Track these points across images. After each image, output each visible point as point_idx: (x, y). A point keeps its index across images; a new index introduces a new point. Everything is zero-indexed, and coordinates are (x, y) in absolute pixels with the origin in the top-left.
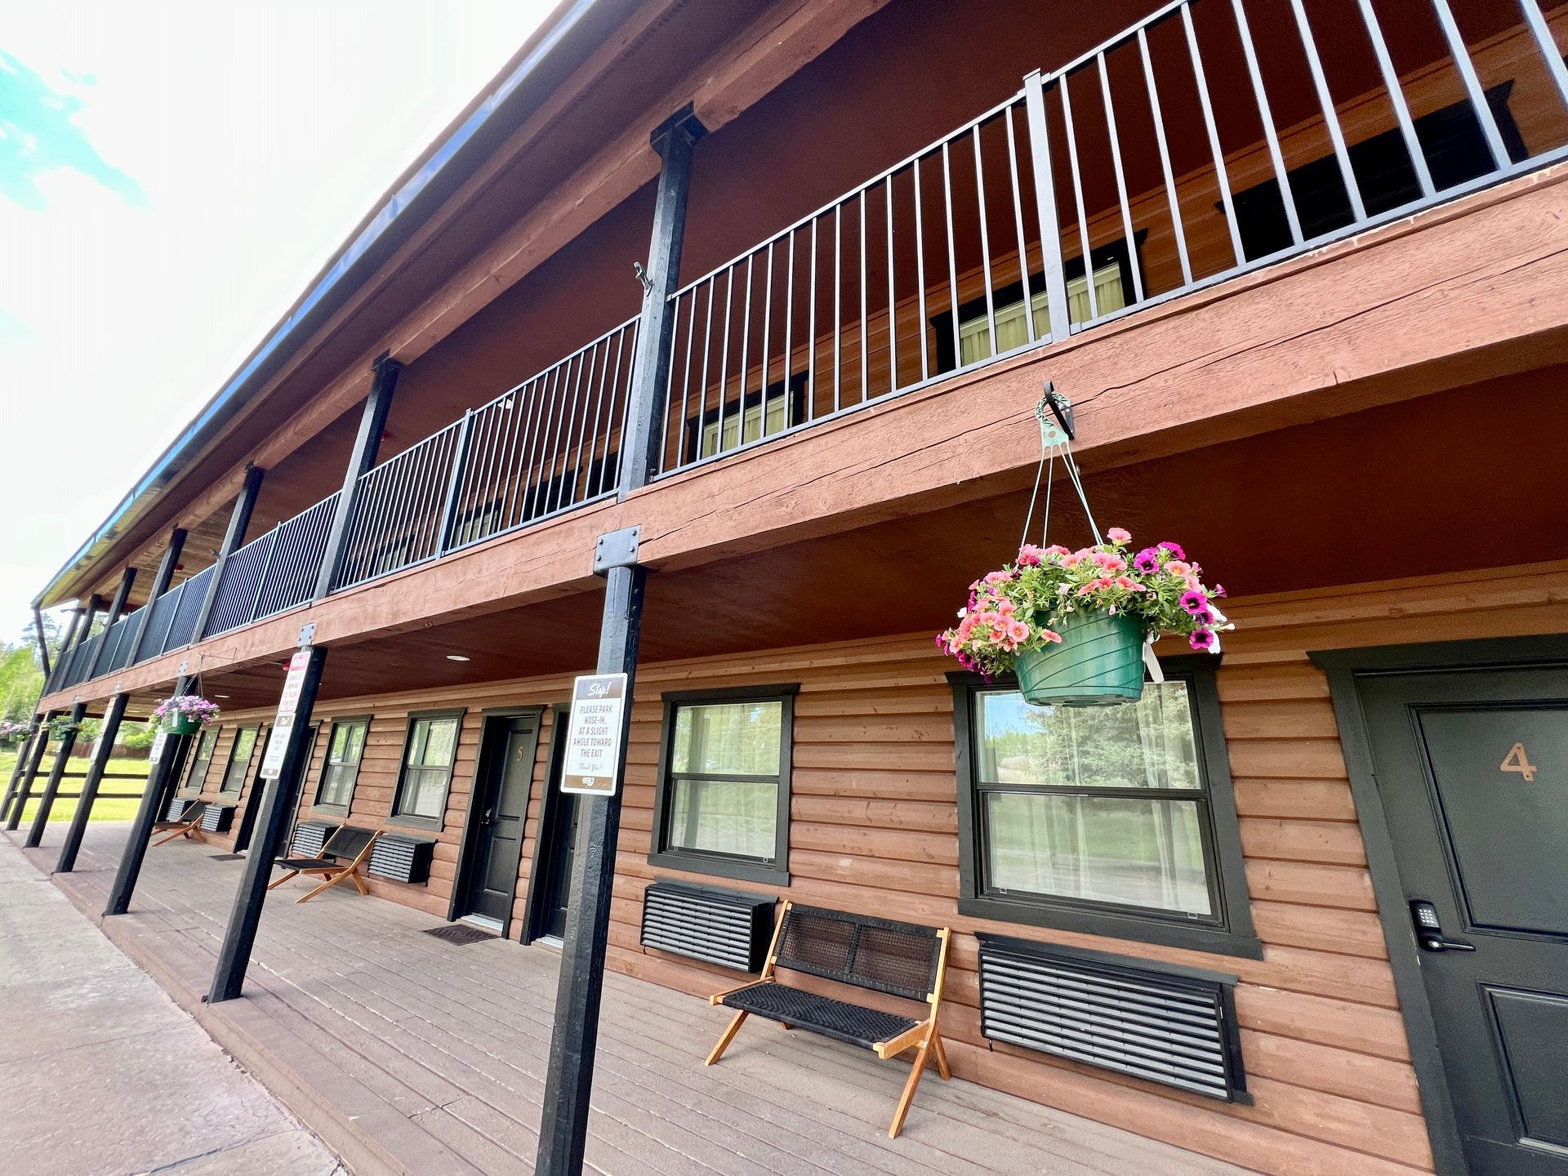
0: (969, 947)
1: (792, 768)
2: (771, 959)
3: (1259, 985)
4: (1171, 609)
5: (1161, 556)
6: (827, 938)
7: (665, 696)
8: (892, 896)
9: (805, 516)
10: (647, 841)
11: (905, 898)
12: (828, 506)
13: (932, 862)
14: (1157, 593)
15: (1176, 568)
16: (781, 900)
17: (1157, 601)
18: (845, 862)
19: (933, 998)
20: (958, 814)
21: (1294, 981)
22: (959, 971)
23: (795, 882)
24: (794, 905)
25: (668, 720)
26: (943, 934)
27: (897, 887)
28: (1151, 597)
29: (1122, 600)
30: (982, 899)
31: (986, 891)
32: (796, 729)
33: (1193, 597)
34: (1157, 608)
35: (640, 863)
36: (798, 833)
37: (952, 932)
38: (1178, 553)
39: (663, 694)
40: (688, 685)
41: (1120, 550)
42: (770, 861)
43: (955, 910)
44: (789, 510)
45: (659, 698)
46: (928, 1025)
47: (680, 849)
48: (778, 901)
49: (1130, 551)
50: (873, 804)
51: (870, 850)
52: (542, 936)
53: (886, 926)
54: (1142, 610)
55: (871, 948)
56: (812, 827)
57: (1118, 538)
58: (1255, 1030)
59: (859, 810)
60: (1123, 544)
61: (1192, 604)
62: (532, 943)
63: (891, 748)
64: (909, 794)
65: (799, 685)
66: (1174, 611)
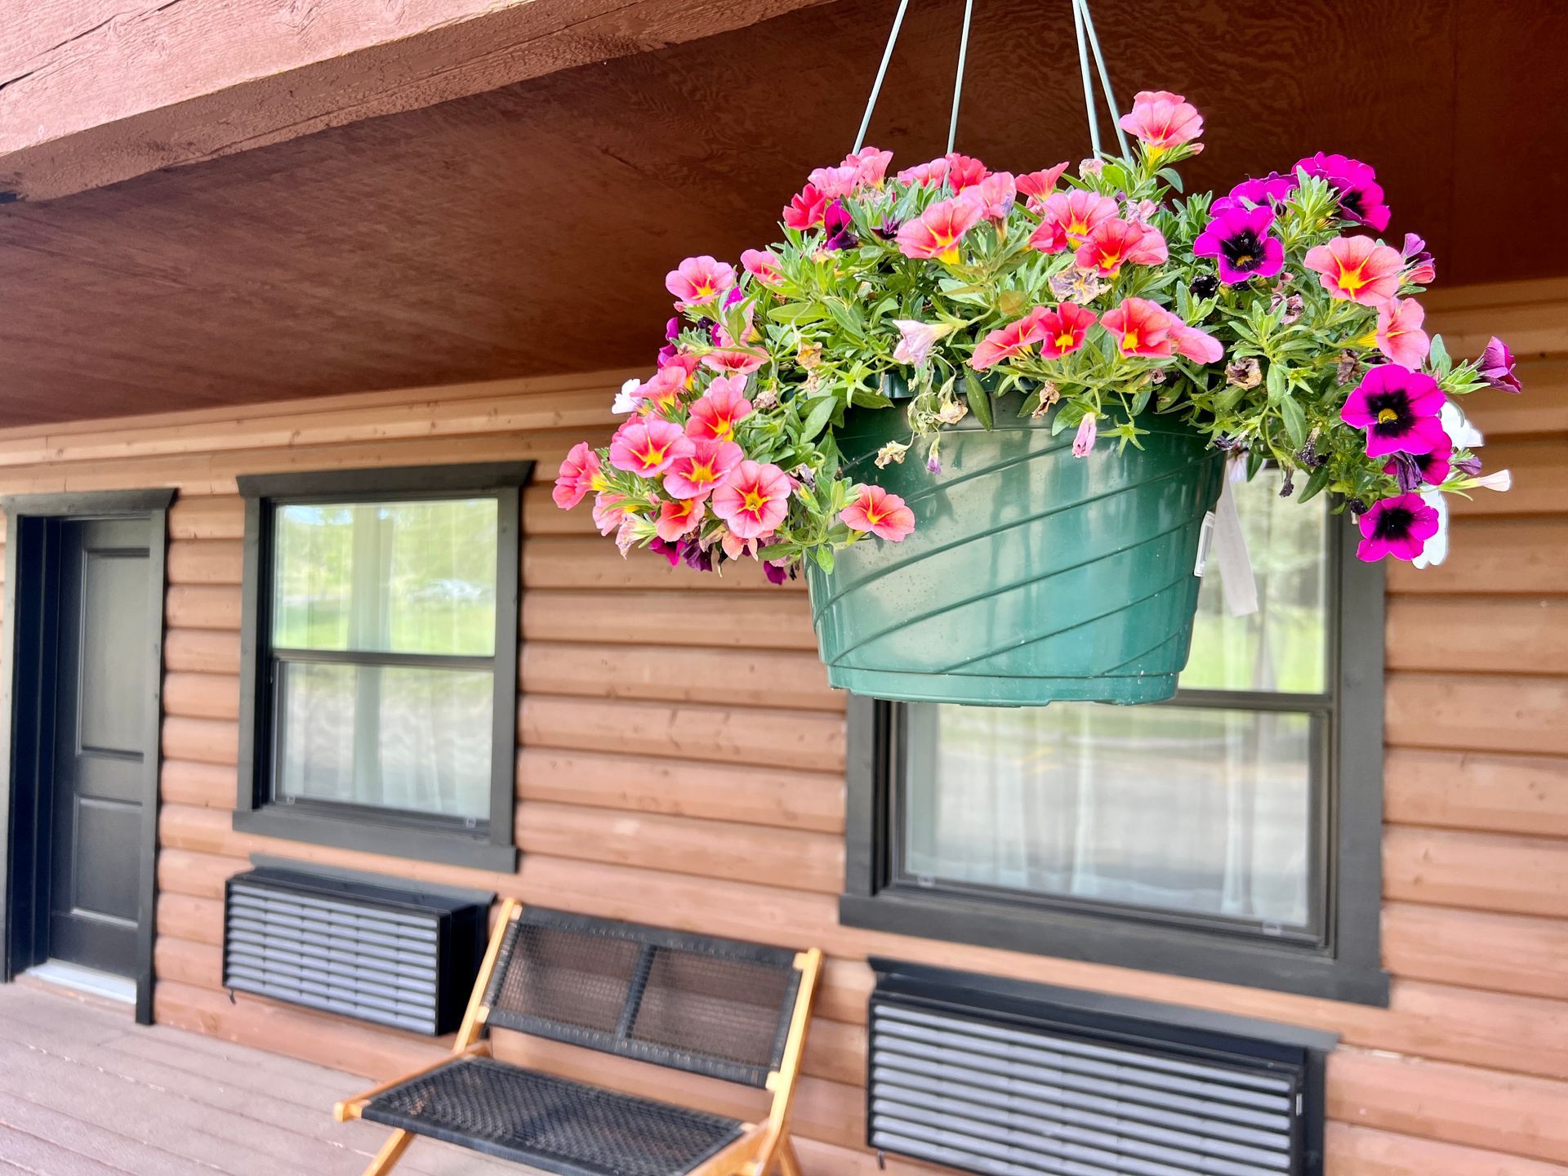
0: (856, 982)
1: (520, 640)
2: (476, 1012)
3: (1372, 1048)
4: (1307, 423)
5: (1299, 213)
6: (588, 967)
7: (247, 484)
8: (716, 891)
9: (339, 38)
10: (230, 784)
11: (737, 894)
12: (398, 10)
13: (789, 826)
14: (1264, 363)
15: (1350, 266)
16: (500, 897)
17: (1260, 393)
18: (627, 827)
19: (780, 1082)
20: (849, 736)
21: (1438, 1042)
22: (836, 1025)
23: (528, 865)
24: (525, 906)
25: (255, 536)
26: (807, 964)
27: (725, 873)
28: (1243, 374)
29: (1130, 389)
30: (886, 897)
31: (895, 880)
32: (528, 561)
33: (1392, 388)
34: (1255, 421)
35: (219, 826)
36: (534, 770)
37: (826, 956)
38: (1364, 201)
39: (243, 481)
40: (293, 460)
41: (1162, 182)
42: (480, 823)
43: (833, 916)
44: (298, 20)
45: (232, 487)
46: (765, 1133)
47: (300, 801)
48: (495, 900)
49: (1194, 185)
50: (684, 715)
51: (676, 804)
52: (40, 960)
53: (700, 943)
54: (1208, 416)
55: (673, 984)
56: (561, 760)
57: (1157, 132)
58: (1352, 1124)
59: (655, 726)
60: (1173, 158)
61: (1387, 416)
62: (19, 978)
63: (721, 602)
64: (756, 694)
65: (532, 465)
66: (1316, 432)
